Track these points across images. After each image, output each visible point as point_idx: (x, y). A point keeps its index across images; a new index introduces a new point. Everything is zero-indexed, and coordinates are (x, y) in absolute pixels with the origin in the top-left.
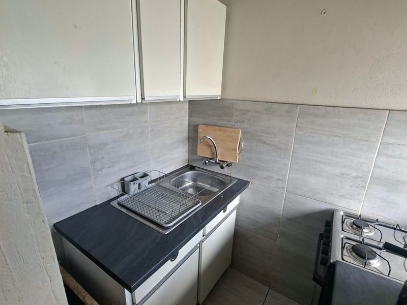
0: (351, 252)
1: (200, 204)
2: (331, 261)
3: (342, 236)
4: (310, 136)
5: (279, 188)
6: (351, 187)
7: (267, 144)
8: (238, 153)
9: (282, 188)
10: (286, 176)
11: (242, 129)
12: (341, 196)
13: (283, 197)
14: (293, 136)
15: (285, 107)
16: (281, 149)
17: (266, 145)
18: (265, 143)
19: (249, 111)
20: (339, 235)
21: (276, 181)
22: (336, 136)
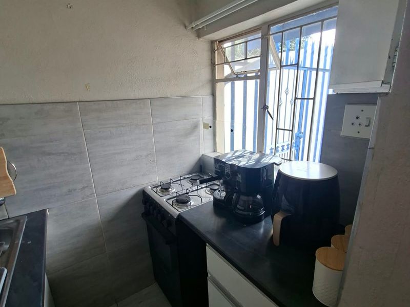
0: (178, 205)
1: (6, 271)
2: (175, 217)
3: (165, 200)
4: (100, 132)
5: (88, 196)
6: (147, 164)
7: (53, 154)
8: (12, 181)
9: (91, 194)
10: (90, 180)
11: (4, 146)
12: (143, 175)
13: (95, 204)
14: (82, 136)
15: (61, 107)
16: (73, 154)
17: (52, 157)
18: (49, 154)
19: (8, 119)
20: (163, 200)
21: (82, 190)
22: (123, 126)
